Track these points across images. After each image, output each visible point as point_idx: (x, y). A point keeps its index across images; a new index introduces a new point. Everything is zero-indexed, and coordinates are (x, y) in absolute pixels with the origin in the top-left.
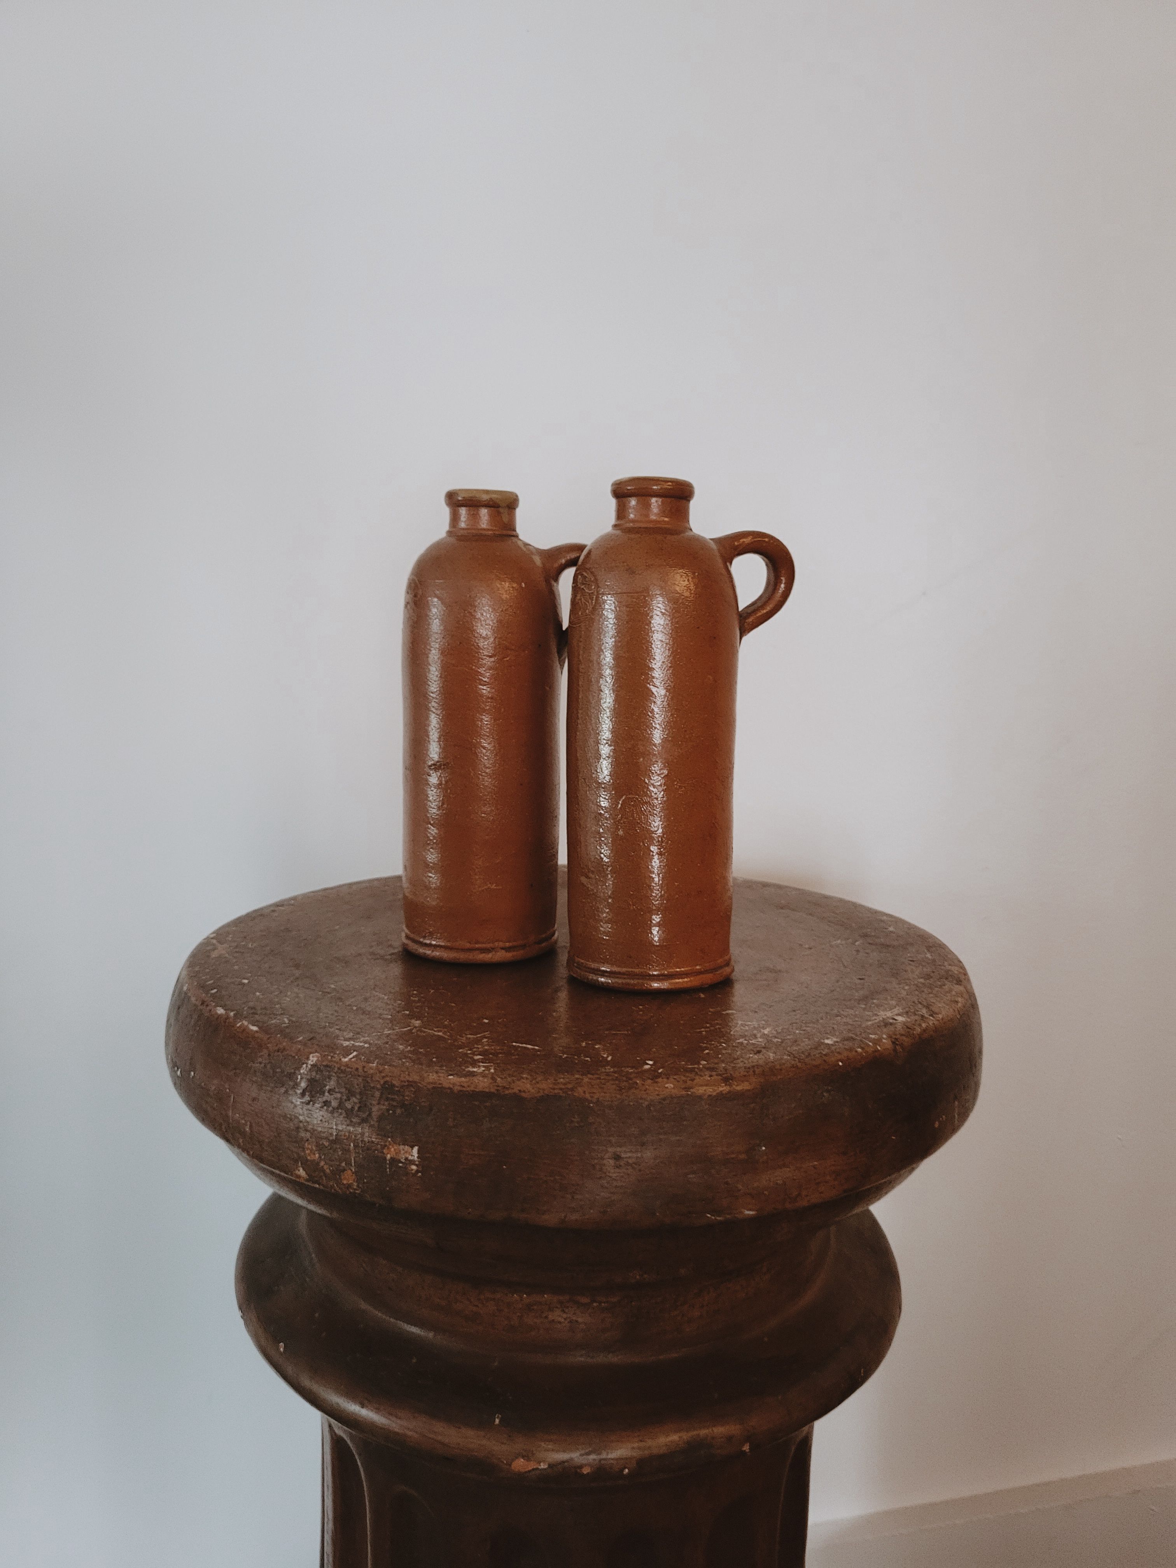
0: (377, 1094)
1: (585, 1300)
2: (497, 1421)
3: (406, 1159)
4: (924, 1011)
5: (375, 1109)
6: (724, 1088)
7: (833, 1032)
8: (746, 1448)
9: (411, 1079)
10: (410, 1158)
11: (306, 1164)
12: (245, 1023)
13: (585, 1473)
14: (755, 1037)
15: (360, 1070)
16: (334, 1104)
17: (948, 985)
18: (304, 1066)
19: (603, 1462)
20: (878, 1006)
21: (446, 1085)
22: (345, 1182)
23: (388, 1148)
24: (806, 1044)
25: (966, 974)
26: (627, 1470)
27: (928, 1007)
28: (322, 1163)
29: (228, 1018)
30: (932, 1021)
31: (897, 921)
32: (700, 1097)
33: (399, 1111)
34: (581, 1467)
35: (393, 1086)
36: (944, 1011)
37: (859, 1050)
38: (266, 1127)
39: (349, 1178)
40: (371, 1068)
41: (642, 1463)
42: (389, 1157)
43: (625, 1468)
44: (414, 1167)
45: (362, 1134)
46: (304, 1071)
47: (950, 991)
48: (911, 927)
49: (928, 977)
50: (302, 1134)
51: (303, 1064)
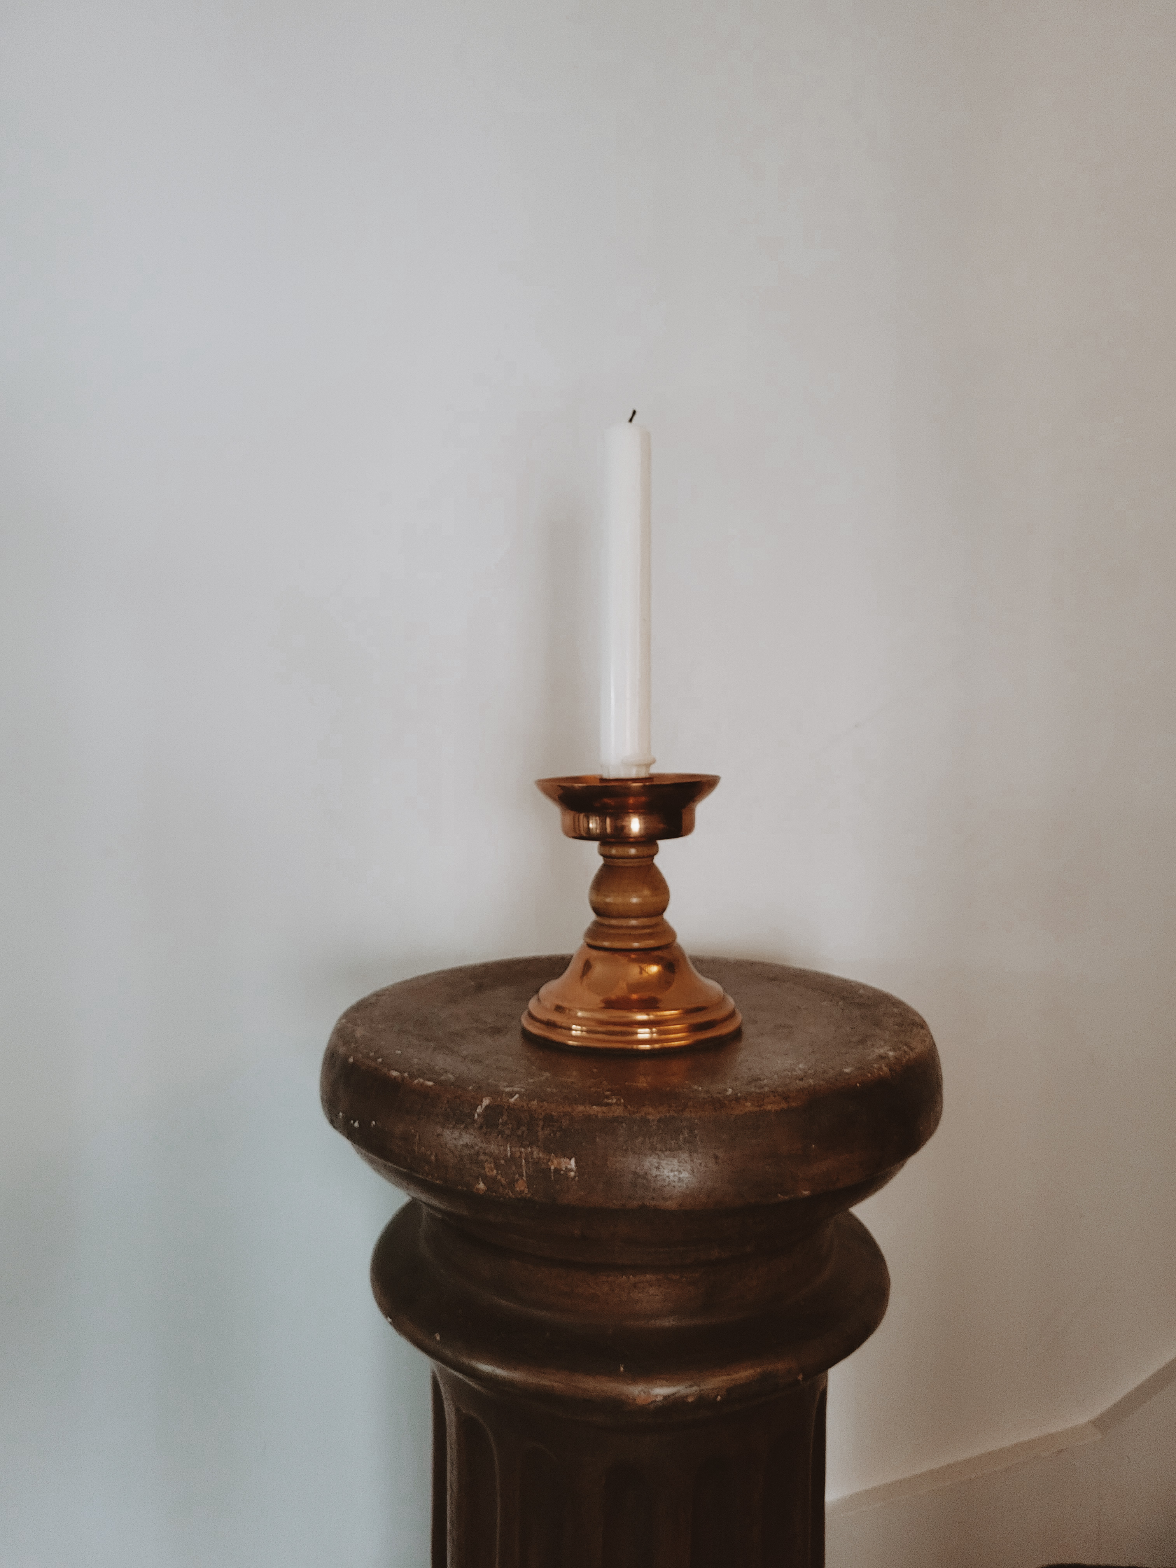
0: (541, 1123)
1: (675, 1277)
2: (622, 1369)
3: (566, 1168)
4: (905, 1048)
5: (540, 1133)
6: (784, 1105)
7: (847, 1065)
8: (800, 1377)
9: (565, 1110)
10: (569, 1167)
11: (485, 1179)
12: (421, 1080)
13: (690, 1401)
14: (795, 1070)
15: (525, 1106)
16: (508, 1132)
17: (916, 1030)
18: (480, 1107)
19: (702, 1392)
20: (873, 1046)
21: (592, 1113)
22: (518, 1189)
23: (552, 1161)
24: (831, 1073)
25: (924, 1022)
26: (719, 1397)
27: (907, 1045)
28: (499, 1177)
29: (403, 1078)
30: (912, 1054)
31: (864, 987)
32: (769, 1111)
33: (558, 1134)
34: (687, 1396)
35: (552, 1116)
36: (919, 1048)
37: (869, 1075)
38: (451, 1155)
39: (521, 1186)
40: (533, 1105)
41: (730, 1391)
42: (552, 1167)
43: (718, 1395)
44: (572, 1174)
45: (532, 1153)
46: (479, 1110)
47: (919, 1033)
48: (875, 991)
49: (900, 1025)
50: (482, 1157)
51: (478, 1105)
